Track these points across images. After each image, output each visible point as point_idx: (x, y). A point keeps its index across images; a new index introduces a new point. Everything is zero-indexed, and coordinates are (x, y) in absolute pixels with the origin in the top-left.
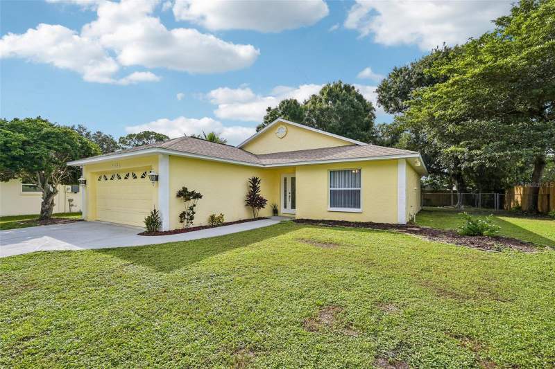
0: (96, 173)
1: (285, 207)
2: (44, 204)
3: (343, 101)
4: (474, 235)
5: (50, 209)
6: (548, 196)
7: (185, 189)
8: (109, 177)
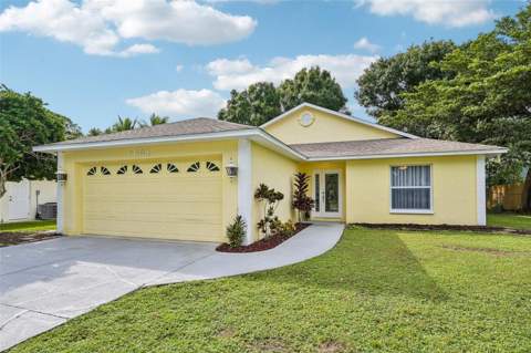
0: (85, 164)
1: (317, 210)
3: (328, 88)
7: (264, 188)
8: (114, 170)
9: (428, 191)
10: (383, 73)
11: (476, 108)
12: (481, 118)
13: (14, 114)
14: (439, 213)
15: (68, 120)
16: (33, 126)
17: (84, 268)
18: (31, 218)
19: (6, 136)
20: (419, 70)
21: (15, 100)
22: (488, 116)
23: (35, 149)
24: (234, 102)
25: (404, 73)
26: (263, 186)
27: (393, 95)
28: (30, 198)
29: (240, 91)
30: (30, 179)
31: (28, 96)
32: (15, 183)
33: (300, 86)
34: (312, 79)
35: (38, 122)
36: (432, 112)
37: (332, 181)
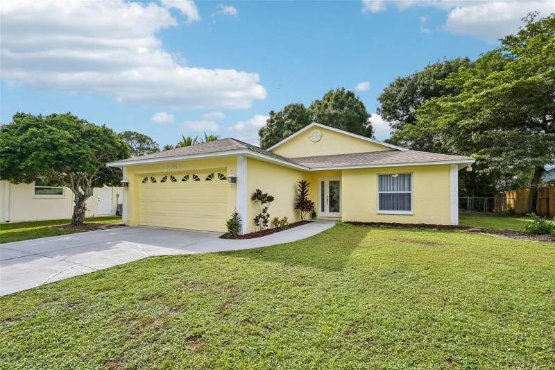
0: (140, 175)
1: (323, 210)
2: (76, 209)
3: (350, 106)
4: (542, 234)
5: (83, 213)
6: (548, 200)
7: (259, 192)
8: (158, 179)
9: (409, 195)
10: (399, 92)
11: (472, 121)
12: (475, 130)
13: (93, 140)
14: (418, 213)
15: (150, 139)
16: (106, 148)
17: (125, 245)
18: (113, 214)
19: (87, 157)
20: (432, 88)
21: (95, 131)
22: (482, 128)
23: (108, 165)
24: (272, 121)
25: (419, 90)
26: (258, 191)
27: (412, 110)
28: (112, 199)
29: (276, 112)
30: (109, 186)
31: (104, 127)
32: (99, 189)
33: (326, 106)
34: (336, 99)
35: (110, 146)
36: (435, 126)
37: (335, 186)
